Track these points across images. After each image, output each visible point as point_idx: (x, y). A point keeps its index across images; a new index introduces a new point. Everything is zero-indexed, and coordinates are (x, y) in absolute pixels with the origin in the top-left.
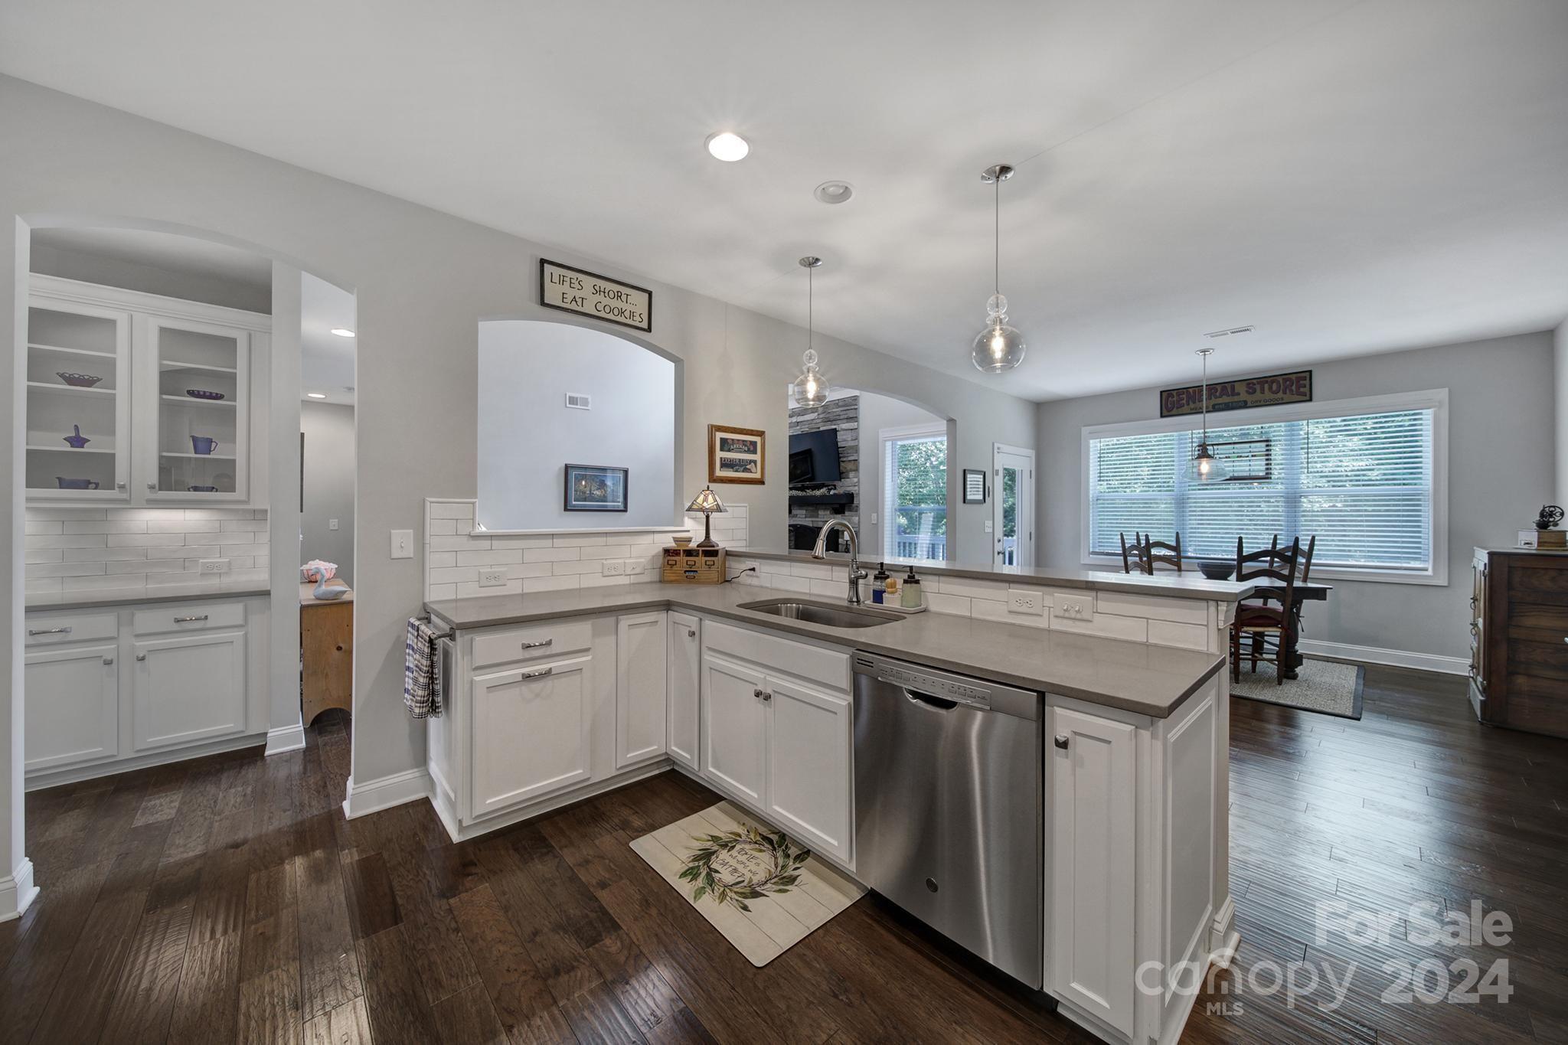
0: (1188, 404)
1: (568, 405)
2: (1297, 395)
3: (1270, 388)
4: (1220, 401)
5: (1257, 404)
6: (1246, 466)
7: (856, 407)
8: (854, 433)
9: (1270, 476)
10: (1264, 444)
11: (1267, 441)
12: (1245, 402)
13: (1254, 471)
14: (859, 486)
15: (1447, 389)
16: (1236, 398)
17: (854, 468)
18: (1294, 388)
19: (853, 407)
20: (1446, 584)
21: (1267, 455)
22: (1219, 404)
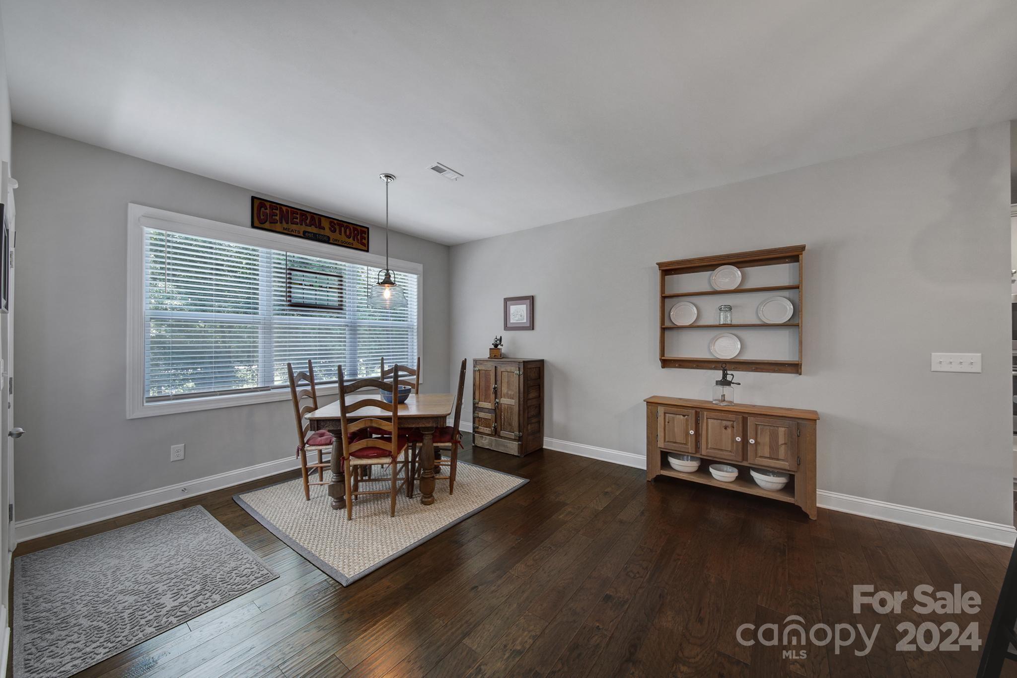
0: (281, 223)
2: (361, 244)
3: (345, 232)
4: (309, 229)
5: (335, 242)
6: (325, 296)
9: (342, 308)
10: (338, 279)
11: (340, 277)
12: (329, 238)
13: (331, 301)
16: (322, 232)
18: (358, 237)
21: (339, 289)
22: (309, 232)
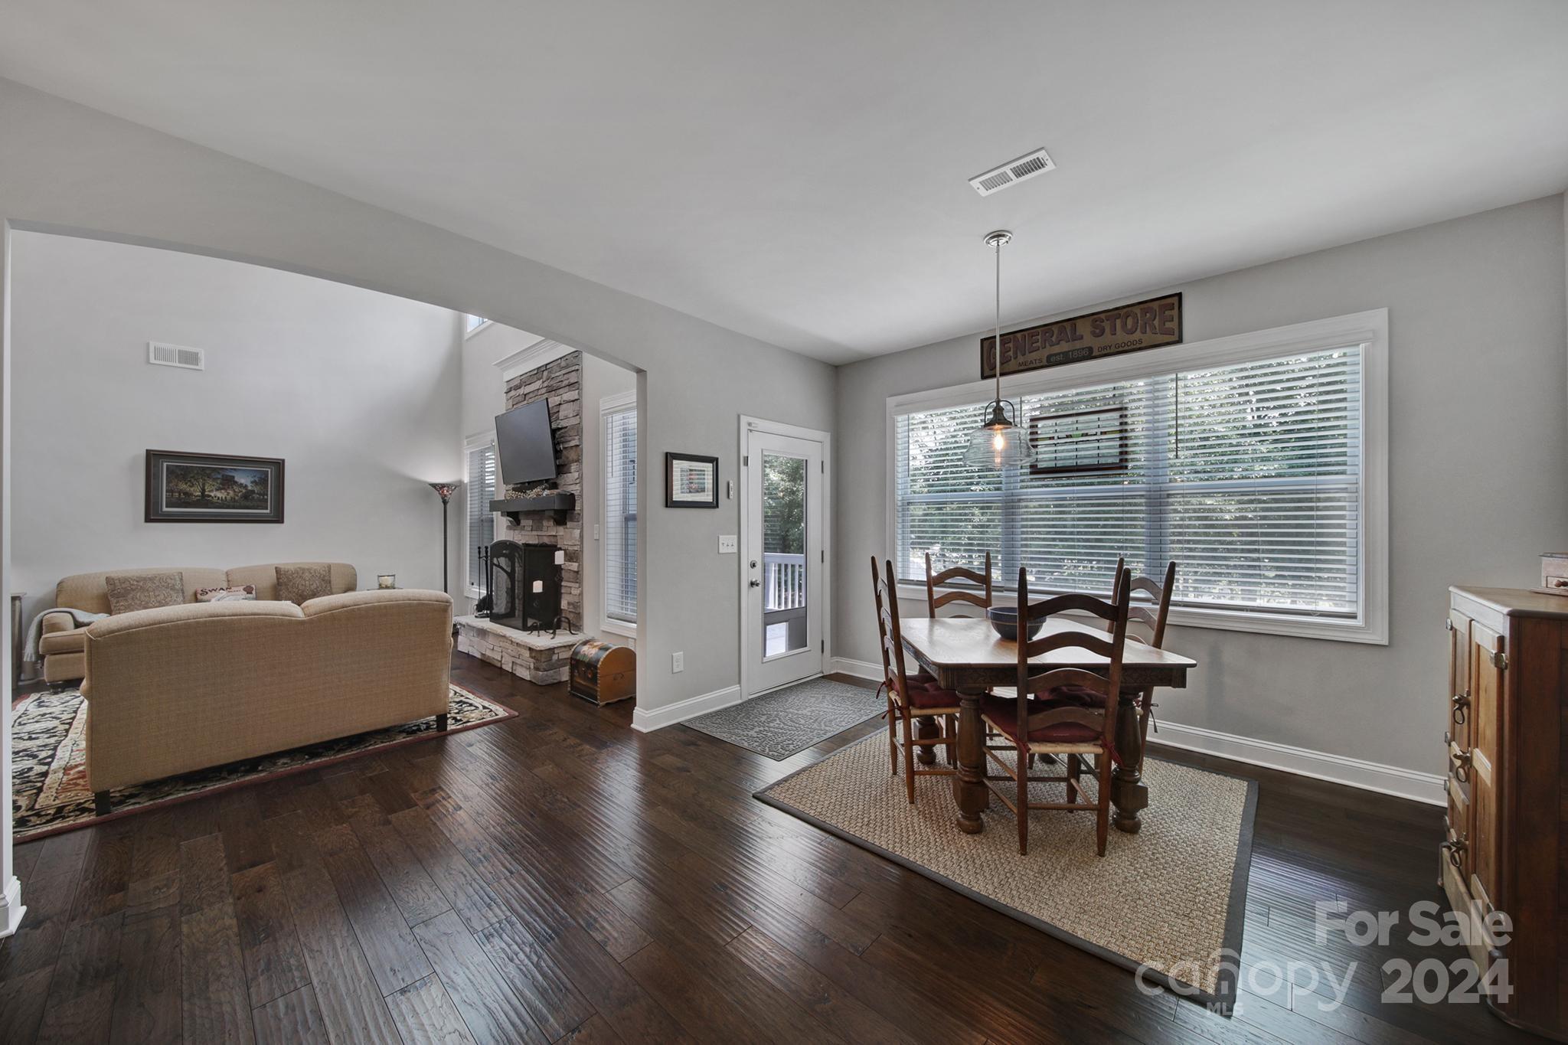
0: (1016, 358)
1: (152, 360)
2: (1161, 334)
3: (1125, 324)
4: (1056, 349)
5: (1105, 352)
6: (1094, 449)
7: (577, 367)
8: (576, 405)
9: (1124, 464)
10: (1116, 415)
11: (1120, 409)
12: (1091, 349)
13: (1104, 456)
14: (581, 483)
15: (1384, 311)
16: (1078, 345)
17: (575, 458)
18: (1156, 323)
19: (573, 368)
20: (1385, 642)
21: (1121, 431)
22: (1055, 355)
